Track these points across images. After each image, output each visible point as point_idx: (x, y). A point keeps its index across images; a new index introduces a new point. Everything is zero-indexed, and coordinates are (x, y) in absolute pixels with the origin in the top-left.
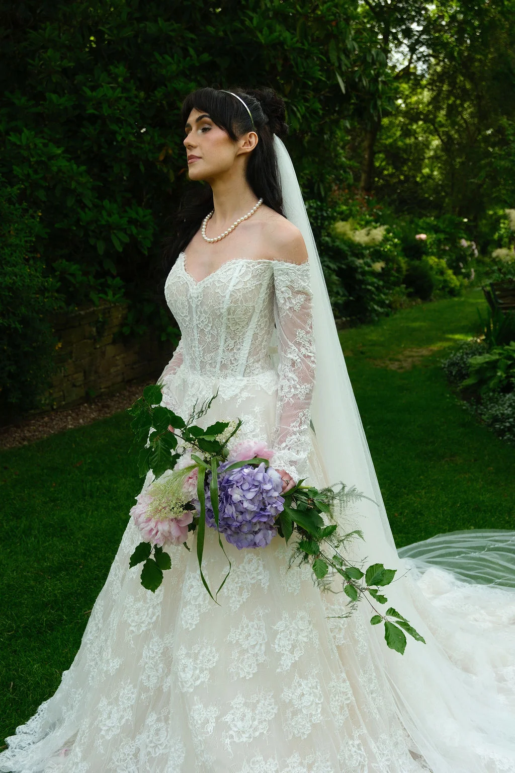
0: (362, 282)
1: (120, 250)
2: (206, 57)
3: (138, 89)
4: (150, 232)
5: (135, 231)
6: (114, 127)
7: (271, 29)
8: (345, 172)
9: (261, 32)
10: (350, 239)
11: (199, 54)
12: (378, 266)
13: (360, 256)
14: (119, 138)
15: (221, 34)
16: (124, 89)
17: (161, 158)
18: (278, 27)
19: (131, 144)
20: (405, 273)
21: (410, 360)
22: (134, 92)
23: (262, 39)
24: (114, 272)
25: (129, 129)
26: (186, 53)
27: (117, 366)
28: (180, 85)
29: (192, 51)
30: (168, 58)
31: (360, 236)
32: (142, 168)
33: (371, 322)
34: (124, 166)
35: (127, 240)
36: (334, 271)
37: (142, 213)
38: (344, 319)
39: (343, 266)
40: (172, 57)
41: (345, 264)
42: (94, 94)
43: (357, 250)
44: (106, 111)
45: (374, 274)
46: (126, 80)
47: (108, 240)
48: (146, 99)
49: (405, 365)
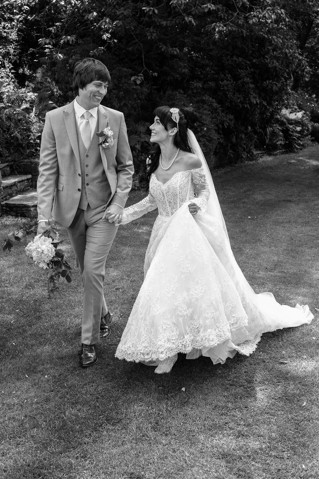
0: (292, 135)
1: (226, 127)
2: (252, 70)
3: (234, 81)
4: (233, 122)
5: (229, 122)
6: (227, 93)
7: (273, 63)
8: (289, 95)
9: (270, 63)
10: (288, 117)
11: (250, 68)
12: (299, 129)
13: (291, 124)
14: (229, 96)
15: (257, 63)
16: (230, 81)
17: (239, 101)
18: (275, 61)
19: (231, 97)
20: (310, 131)
21: (308, 166)
22: (232, 81)
23: (270, 66)
24: (222, 133)
25: (231, 93)
26: (247, 69)
27: (213, 162)
28: (245, 80)
29: (248, 68)
30: (242, 71)
31: (292, 116)
32: (233, 104)
33: (294, 152)
34: (229, 104)
35: (228, 124)
36: (280, 130)
37: (232, 117)
38: (283, 150)
39: (284, 128)
40: (243, 70)
41: (285, 127)
42: (223, 83)
43: (290, 122)
44: (226, 88)
45: (297, 132)
46: (230, 78)
47: (223, 125)
48: (236, 84)
49: (306, 168)
